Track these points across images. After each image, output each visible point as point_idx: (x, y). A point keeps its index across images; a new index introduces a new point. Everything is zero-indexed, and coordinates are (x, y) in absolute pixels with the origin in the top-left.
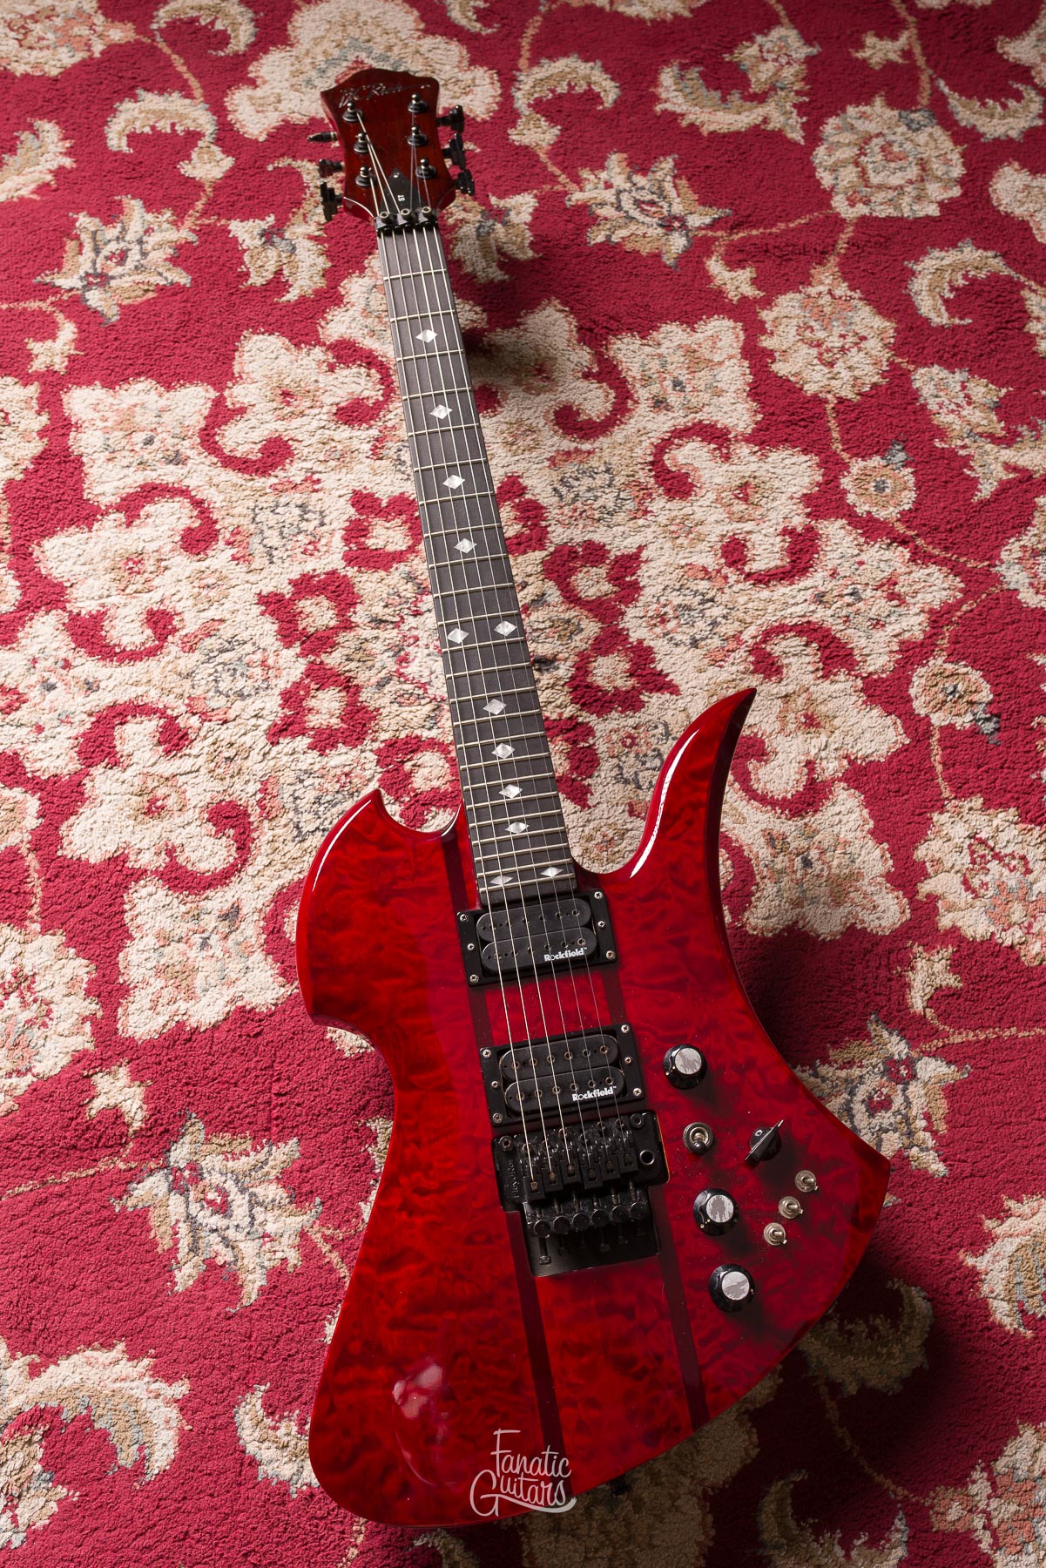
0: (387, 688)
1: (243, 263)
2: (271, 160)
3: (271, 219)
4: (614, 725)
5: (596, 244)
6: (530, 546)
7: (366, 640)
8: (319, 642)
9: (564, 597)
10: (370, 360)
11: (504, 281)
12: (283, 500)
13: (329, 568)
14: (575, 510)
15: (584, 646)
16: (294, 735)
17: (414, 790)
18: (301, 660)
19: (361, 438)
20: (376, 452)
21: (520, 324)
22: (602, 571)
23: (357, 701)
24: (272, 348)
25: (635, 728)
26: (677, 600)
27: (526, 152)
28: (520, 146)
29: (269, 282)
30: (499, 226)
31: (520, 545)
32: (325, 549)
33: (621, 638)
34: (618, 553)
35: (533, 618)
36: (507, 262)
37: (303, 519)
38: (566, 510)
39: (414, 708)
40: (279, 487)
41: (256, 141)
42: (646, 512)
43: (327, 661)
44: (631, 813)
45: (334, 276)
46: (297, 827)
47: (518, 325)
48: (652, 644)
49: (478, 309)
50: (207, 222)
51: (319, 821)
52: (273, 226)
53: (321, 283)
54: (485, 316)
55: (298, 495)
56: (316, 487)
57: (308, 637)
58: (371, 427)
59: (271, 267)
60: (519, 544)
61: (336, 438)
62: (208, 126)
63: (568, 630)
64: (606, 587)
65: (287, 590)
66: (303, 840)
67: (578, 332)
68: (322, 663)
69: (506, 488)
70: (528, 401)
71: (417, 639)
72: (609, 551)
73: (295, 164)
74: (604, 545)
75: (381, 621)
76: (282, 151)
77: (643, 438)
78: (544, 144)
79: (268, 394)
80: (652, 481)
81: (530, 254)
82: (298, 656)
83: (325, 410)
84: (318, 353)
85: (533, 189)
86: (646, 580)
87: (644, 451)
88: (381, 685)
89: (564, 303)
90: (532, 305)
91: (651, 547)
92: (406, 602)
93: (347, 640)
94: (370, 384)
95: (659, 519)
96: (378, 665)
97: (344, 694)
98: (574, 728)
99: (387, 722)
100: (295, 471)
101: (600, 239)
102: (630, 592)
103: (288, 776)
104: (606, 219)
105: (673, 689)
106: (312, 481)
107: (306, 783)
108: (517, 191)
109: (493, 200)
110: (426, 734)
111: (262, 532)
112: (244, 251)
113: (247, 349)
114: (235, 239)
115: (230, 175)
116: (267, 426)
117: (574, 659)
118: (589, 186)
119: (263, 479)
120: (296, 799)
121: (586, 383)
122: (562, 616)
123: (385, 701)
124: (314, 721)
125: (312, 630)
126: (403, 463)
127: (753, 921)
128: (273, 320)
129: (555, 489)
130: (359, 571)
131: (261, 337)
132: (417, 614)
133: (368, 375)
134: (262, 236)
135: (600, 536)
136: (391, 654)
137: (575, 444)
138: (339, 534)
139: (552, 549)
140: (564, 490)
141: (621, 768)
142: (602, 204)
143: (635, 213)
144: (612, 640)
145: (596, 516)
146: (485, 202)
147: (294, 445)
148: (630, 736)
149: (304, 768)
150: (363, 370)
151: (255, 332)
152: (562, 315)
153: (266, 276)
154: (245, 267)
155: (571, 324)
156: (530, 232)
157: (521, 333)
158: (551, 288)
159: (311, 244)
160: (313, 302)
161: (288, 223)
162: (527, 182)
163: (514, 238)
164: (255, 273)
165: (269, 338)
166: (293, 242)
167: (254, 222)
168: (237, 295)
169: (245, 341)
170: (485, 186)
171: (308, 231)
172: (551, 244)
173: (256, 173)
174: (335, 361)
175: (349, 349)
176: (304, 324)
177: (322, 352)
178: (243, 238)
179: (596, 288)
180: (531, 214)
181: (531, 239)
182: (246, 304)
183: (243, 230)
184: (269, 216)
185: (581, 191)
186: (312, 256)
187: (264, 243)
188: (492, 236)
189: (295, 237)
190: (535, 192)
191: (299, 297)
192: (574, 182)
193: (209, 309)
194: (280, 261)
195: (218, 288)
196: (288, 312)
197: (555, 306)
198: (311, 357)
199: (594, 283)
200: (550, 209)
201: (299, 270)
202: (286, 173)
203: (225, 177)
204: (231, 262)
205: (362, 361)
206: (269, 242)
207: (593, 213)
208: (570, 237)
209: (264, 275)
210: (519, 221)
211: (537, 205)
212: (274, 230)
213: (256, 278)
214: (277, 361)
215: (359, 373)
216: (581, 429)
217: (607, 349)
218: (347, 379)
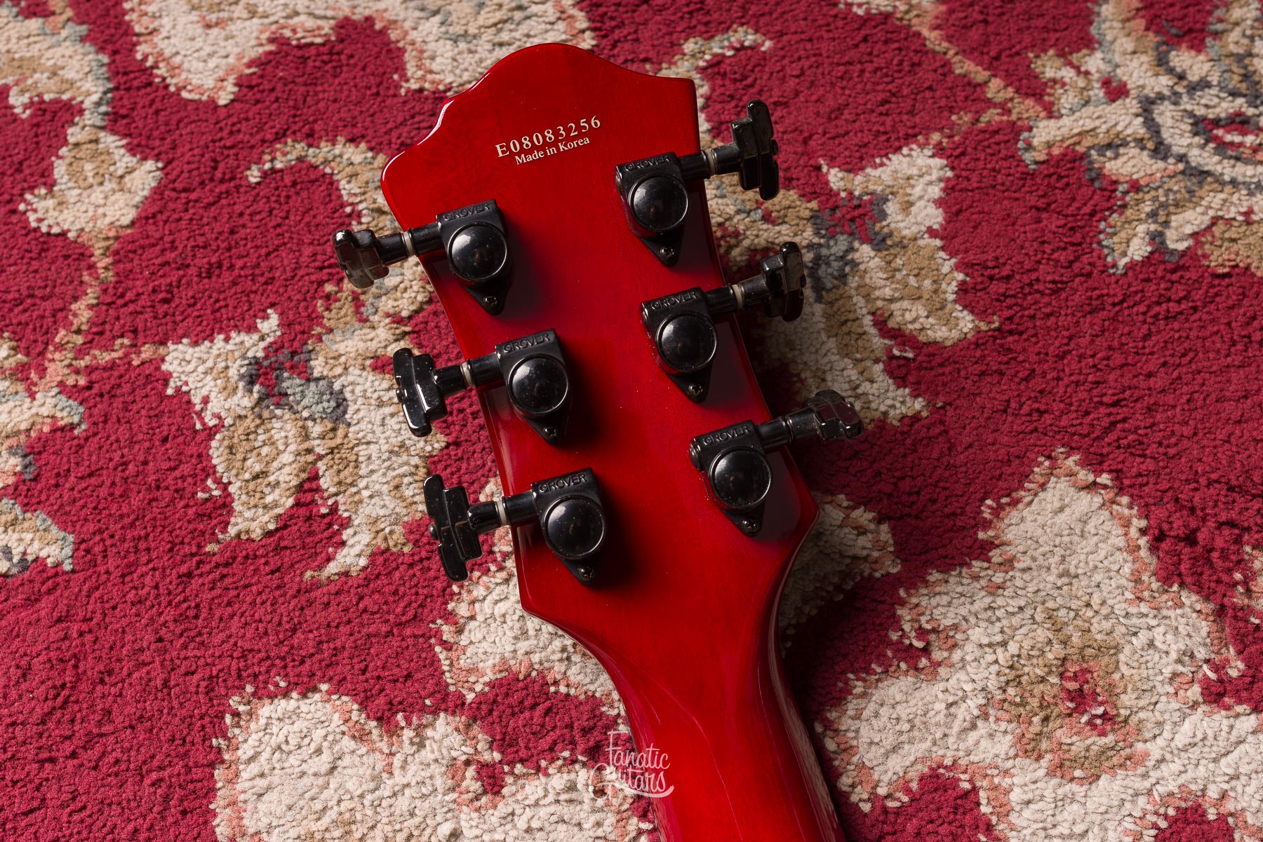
1: (210, 471)
2: (253, 152)
3: (270, 325)
5: (1132, 266)
11: (916, 417)
21: (990, 545)
24: (318, 734)
28: (869, 18)
29: (284, 523)
30: (864, 251)
36: (913, 358)
41: (212, 105)
47: (983, 550)
49: (865, 516)
50: (105, 357)
52: (275, 348)
53: (422, 505)
54: (885, 534)
59: (286, 474)
62: (88, 85)
67: (1153, 549)
70: (1072, 810)
73: (319, 154)
76: (279, 123)
81: (966, 323)
84: (445, 734)
85: (927, 130)
89: (1095, 462)
94: (609, 819)
101: (1138, 249)
104: (1135, 186)
108: (892, 143)
109: (835, 178)
113: (245, 751)
114: (182, 397)
115: (152, 211)
118: (1067, 100)
121: (1221, 719)
128: (309, 646)
131: (282, 705)
134: (252, 379)
142: (1114, 145)
143: (1207, 158)
146: (817, 190)
150: (582, 775)
151: (264, 693)
152: (1098, 500)
153: (276, 505)
154: (218, 481)
155: (1127, 525)
156: (952, 256)
157: (998, 578)
158: (1048, 419)
159: (385, 385)
160: (411, 565)
161: (318, 330)
162: (911, 113)
163: (912, 281)
164: (244, 497)
165: (304, 706)
166: (337, 386)
167: (227, 340)
168: (201, 575)
169: (238, 725)
170: (805, 141)
171: (373, 345)
172: (1014, 285)
173: (219, 197)
174: (497, 756)
175: (533, 707)
176: (395, 642)
177: (457, 729)
178: (204, 392)
179: (1170, 399)
180: (939, 203)
181: (961, 276)
182: (229, 604)
183: (201, 369)
184: (266, 317)
185: (1050, 115)
186: (392, 422)
187: (260, 400)
188: (853, 282)
189: (339, 370)
190: (936, 137)
191: (373, 556)
192: (1027, 95)
193: (129, 637)
194: (309, 451)
195: (149, 561)
196: (346, 610)
197: (1071, 474)
198: (427, 754)
199: (1158, 382)
200: (987, 182)
201: (363, 470)
202: (294, 184)
203: (145, 218)
204: (177, 473)
205: (573, 743)
206: (273, 396)
207: (1100, 175)
208: (1062, 257)
209: (269, 499)
210: (915, 229)
211: (950, 174)
212: (283, 356)
213: (248, 514)
214: (334, 783)
215: (572, 787)
217: (1249, 593)
218: (543, 813)
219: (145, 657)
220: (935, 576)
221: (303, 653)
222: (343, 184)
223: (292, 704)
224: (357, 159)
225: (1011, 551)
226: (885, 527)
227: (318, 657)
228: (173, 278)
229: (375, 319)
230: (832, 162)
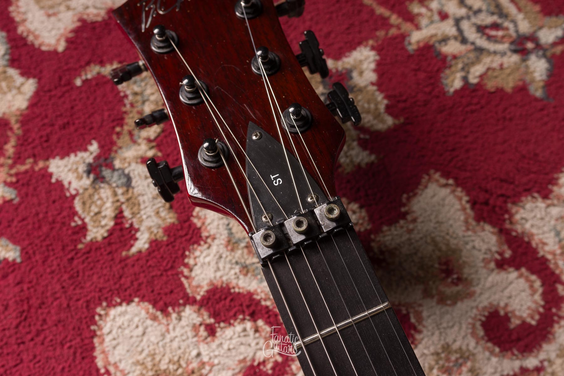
1: (75, 213)
3: (94, 147)
5: (456, 92)
11: (372, 163)
21: (406, 213)
24: (136, 319)
29: (111, 232)
36: (370, 139)
41: (55, 52)
47: (404, 216)
49: (355, 206)
50: (23, 168)
52: (97, 158)
53: (171, 218)
54: (364, 213)
59: (109, 211)
67: (473, 208)
70: (448, 317)
73: (107, 70)
76: (87, 58)
81: (390, 121)
84: (190, 314)
85: (367, 39)
89: (446, 175)
94: (262, 341)
101: (457, 84)
104: (455, 57)
108: (352, 46)
109: (330, 63)
112: (73, 197)
113: (106, 330)
114: (59, 183)
115: (36, 102)
118: (424, 22)
121: (503, 275)
128: (128, 284)
131: (119, 309)
134: (89, 172)
142: (445, 40)
143: (482, 42)
150: (249, 325)
151: (111, 305)
152: (449, 190)
153: (106, 225)
154: (80, 217)
155: (461, 200)
156: (382, 93)
157: (411, 226)
158: (426, 159)
160: (168, 245)
161: (115, 148)
162: (359, 32)
163: (366, 105)
164: (92, 224)
165: (129, 308)
166: (126, 172)
167: (76, 155)
168: (78, 258)
169: (101, 319)
171: (141, 153)
172: (408, 103)
173: (64, 93)
174: (212, 321)
175: (225, 299)
176: (164, 278)
177: (195, 312)
178: (68, 179)
181: (385, 102)
182: (92, 269)
183: (66, 169)
184: (91, 144)
185: (417, 30)
187: (94, 181)
189: (126, 165)
190: (371, 42)
191: (150, 243)
192: (407, 21)
193: (50, 288)
194: (118, 201)
195: (54, 254)
196: (142, 267)
197: (437, 181)
198: (184, 322)
199: (469, 139)
200: (394, 60)
201: (142, 207)
204: (61, 216)
205: (244, 312)
206: (99, 178)
207: (440, 53)
208: (426, 90)
209: (103, 223)
210: (365, 83)
211: (378, 58)
212: (102, 160)
213: (95, 230)
214: (145, 339)
215: (245, 330)
216: (519, 339)
217: (511, 223)
218: (234, 341)
219: (58, 295)
220: (385, 228)
221: (126, 286)
223: (123, 308)
225: (415, 215)
226: (364, 210)
227: (132, 288)
228: (49, 130)
229: (140, 141)
230: (329, 56)
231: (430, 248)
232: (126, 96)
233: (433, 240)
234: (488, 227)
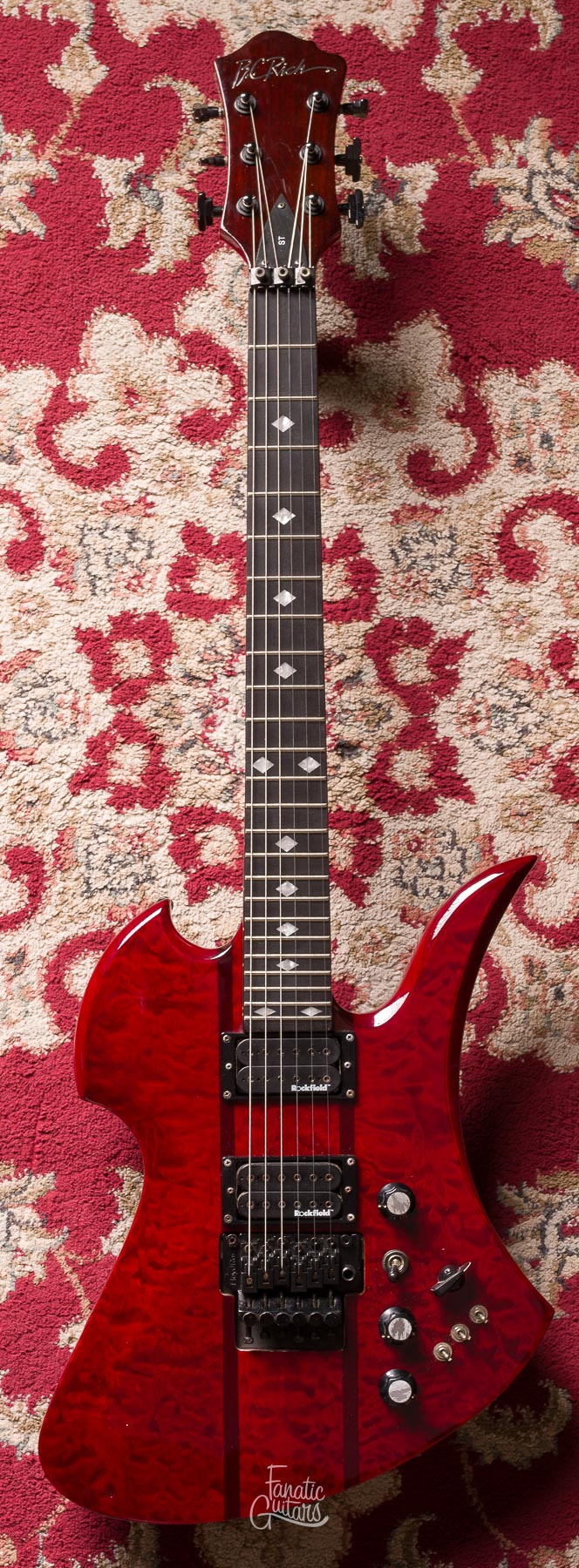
0: (190, 752)
1: (103, 216)
2: (150, 75)
3: (140, 160)
4: (403, 826)
5: (493, 244)
6: (355, 614)
7: (177, 697)
8: (130, 692)
9: (380, 678)
10: (223, 362)
11: (383, 280)
12: (113, 522)
13: (150, 609)
14: (409, 580)
15: (390, 737)
16: (94, 788)
17: (201, 863)
18: (112, 709)
19: (201, 458)
20: (215, 479)
21: (392, 338)
22: (423, 654)
23: (159, 761)
24: (124, 331)
25: (423, 832)
26: (493, 699)
27: (437, 101)
28: (432, 93)
29: (129, 246)
30: (389, 203)
31: (344, 612)
32: (149, 586)
33: (428, 733)
34: (444, 637)
35: (345, 696)
36: (392, 256)
37: (131, 548)
38: (400, 577)
39: (213, 777)
40: (111, 506)
41: (136, 45)
42: (482, 592)
43: (135, 713)
44: (403, 918)
45: (199, 248)
46: (88, 883)
47: (388, 339)
48: (457, 744)
49: (349, 312)
50: (70, 153)
51: (108, 880)
52: (140, 171)
53: (184, 255)
54: (355, 322)
55: (129, 518)
56: (149, 511)
57: (120, 684)
58: (214, 446)
59: (133, 227)
60: (345, 610)
61: (176, 456)
62: (84, 17)
63: (375, 715)
64: (425, 674)
65: (105, 627)
66: (91, 897)
67: (452, 358)
68: (130, 714)
69: (343, 543)
70: (383, 439)
71: (226, 702)
72: (434, 633)
73: (177, 85)
74: (431, 625)
75: (194, 678)
76: (163, 64)
77: (495, 502)
78: (460, 93)
79: (112, 390)
80: (495, 556)
81: (418, 247)
82: (108, 703)
83: (168, 420)
84: (170, 345)
85: (435, 157)
86: (466, 671)
87: (492, 520)
88: (184, 748)
89: (444, 319)
90: (408, 314)
91: (479, 634)
92: (222, 660)
93: (157, 690)
94: (221, 393)
95: (494, 602)
96: (185, 725)
97: (147, 751)
98: (364, 823)
99: (185, 788)
100: (129, 489)
101: (499, 238)
102: (447, 682)
103: (84, 830)
104: (511, 210)
105: (468, 796)
106: (145, 504)
107: (101, 839)
108: (419, 157)
109: (389, 166)
110: (221, 807)
111: (88, 556)
112: (107, 199)
113: (96, 329)
114: (98, 180)
115: (102, 90)
116: (107, 429)
117: (377, 748)
118: (500, 161)
119: (96, 494)
120: (89, 853)
121: (449, 425)
122: (374, 699)
123: (188, 764)
124: (116, 776)
125: (124, 677)
126: (240, 496)
127: (495, 1043)
128: (128, 297)
129: (393, 552)
130: (180, 617)
131: (113, 316)
132: (231, 674)
133: (220, 382)
134: (128, 182)
135: (430, 612)
136: (199, 714)
137: (422, 499)
138: (166, 570)
139: (377, 622)
140: (401, 554)
141: (401, 871)
142: (511, 189)
143: (546, 207)
144: (418, 734)
145: (429, 591)
146: (380, 169)
147: (132, 457)
148: (417, 840)
149: (101, 823)
150: (215, 375)
151: (107, 310)
152: (439, 334)
153: (126, 238)
154: (106, 221)
155: (446, 347)
156: (424, 217)
157: (390, 351)
158: (433, 296)
159: (181, 201)
160: (173, 278)
161: (158, 168)
162: (432, 146)
163: (404, 223)
164: (115, 231)
165: (121, 319)
166: (161, 196)
167: (121, 161)
168: (93, 257)
169: (95, 318)
170: (383, 145)
171: (179, 182)
172: (443, 237)
173: (130, 93)
174: (187, 358)
175: (205, 345)
176: (160, 306)
177: (175, 345)
178: (107, 181)
179: (483, 303)
180: (428, 192)
181: (423, 227)
182: (101, 272)
183: (108, 171)
184: (139, 156)
185: (489, 167)
186: (179, 218)
187: (129, 192)
188: (380, 216)
189: (163, 189)
190: (438, 161)
191: (159, 270)
192: (484, 153)
193: (61, 273)
194: (144, 220)
195: (74, 245)
196: (145, 288)
197: (434, 321)
198: (162, 350)
199: (482, 295)
200: (451, 188)
201: (163, 234)
202: (163, 97)
203: (95, 94)
204: (90, 213)
205: (215, 362)
206: (135, 192)
207: (498, 200)
208: (467, 231)
209: (124, 235)
210: (413, 200)
211: (437, 180)
212: (142, 175)
213: (115, 238)
214: (126, 350)
215: (210, 378)
216: (433, 482)
217: (479, 385)
218: (198, 383)
219: (66, 283)
220: (367, 343)
221: (125, 300)
222: (184, 103)
223: (117, 317)
224: (193, 93)
225: (399, 343)
226: (355, 320)
227: (129, 303)
228: (104, 126)
229: (183, 170)
230: (391, 158)
231: (398, 376)
232: (187, 121)
233: (403, 371)
234: (457, 380)
